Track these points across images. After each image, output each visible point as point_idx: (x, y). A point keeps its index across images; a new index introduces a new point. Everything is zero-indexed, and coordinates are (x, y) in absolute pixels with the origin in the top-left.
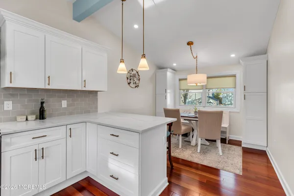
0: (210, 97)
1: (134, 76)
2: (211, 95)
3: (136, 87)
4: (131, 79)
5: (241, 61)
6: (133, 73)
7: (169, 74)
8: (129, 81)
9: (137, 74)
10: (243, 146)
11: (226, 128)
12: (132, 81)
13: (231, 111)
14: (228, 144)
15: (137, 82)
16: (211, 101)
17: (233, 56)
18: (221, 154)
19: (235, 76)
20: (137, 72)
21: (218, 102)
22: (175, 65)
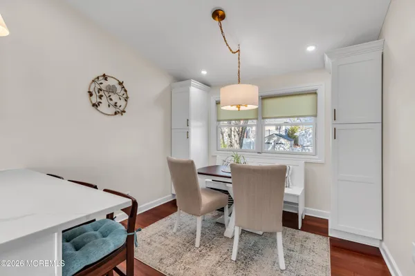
0: (281, 136)
1: (112, 90)
2: (284, 134)
3: (116, 113)
4: (101, 97)
5: (327, 58)
6: (105, 83)
7: (195, 91)
8: (95, 99)
9: (119, 87)
10: (330, 234)
11: (298, 196)
12: (104, 100)
13: (308, 161)
14: (302, 229)
15: (121, 103)
16: (282, 140)
17: (311, 49)
18: (282, 266)
19: (316, 93)
20: (121, 84)
21: (293, 142)
22: (204, 72)
